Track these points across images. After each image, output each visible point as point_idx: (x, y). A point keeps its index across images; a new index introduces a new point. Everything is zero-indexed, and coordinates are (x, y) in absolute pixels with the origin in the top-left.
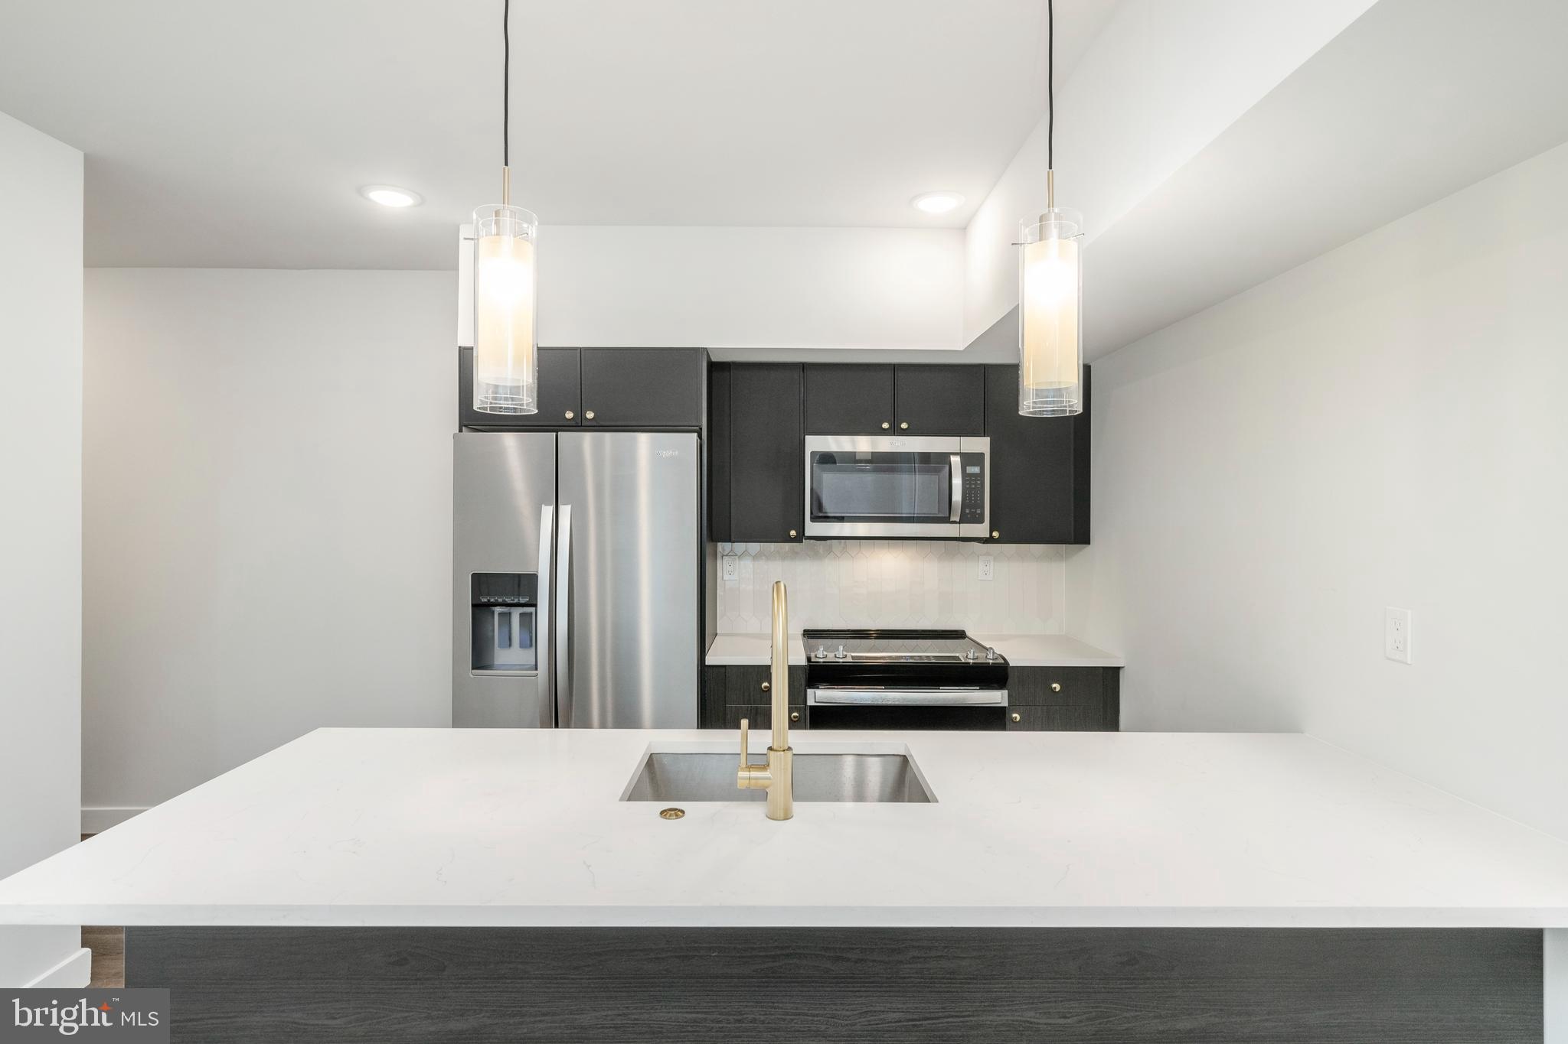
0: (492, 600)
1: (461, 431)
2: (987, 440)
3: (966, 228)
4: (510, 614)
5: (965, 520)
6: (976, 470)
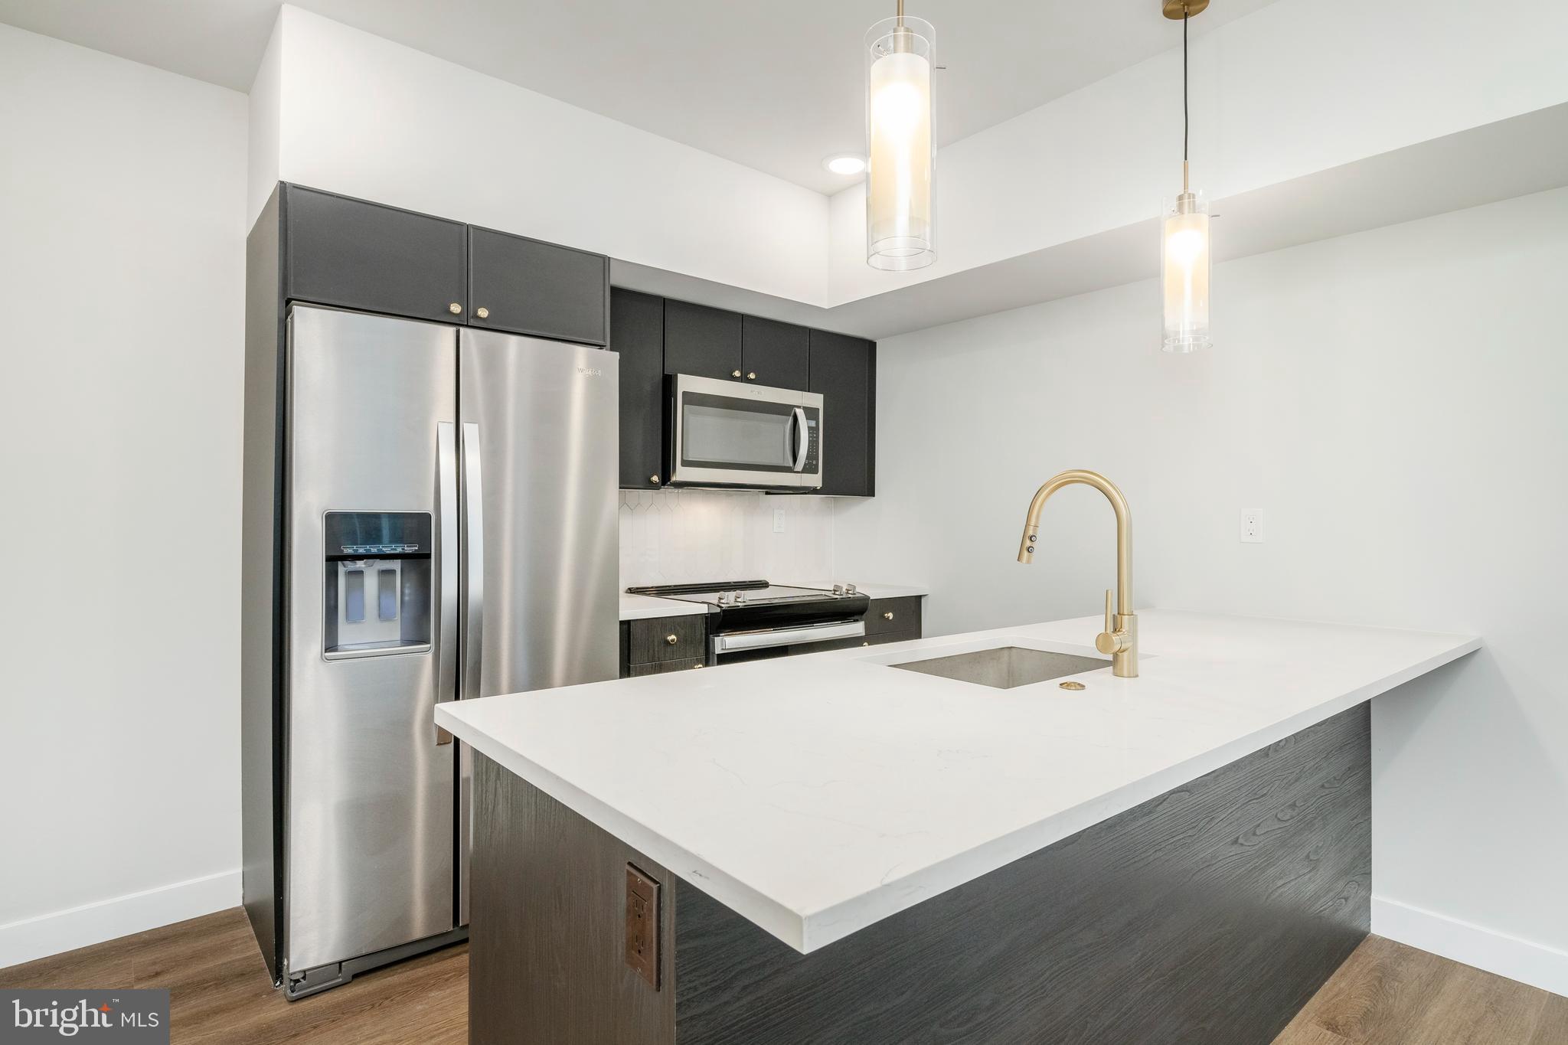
0: (361, 551)
2: (821, 396)
3: (832, 196)
4: (361, 572)
5: (805, 470)
6: (813, 424)
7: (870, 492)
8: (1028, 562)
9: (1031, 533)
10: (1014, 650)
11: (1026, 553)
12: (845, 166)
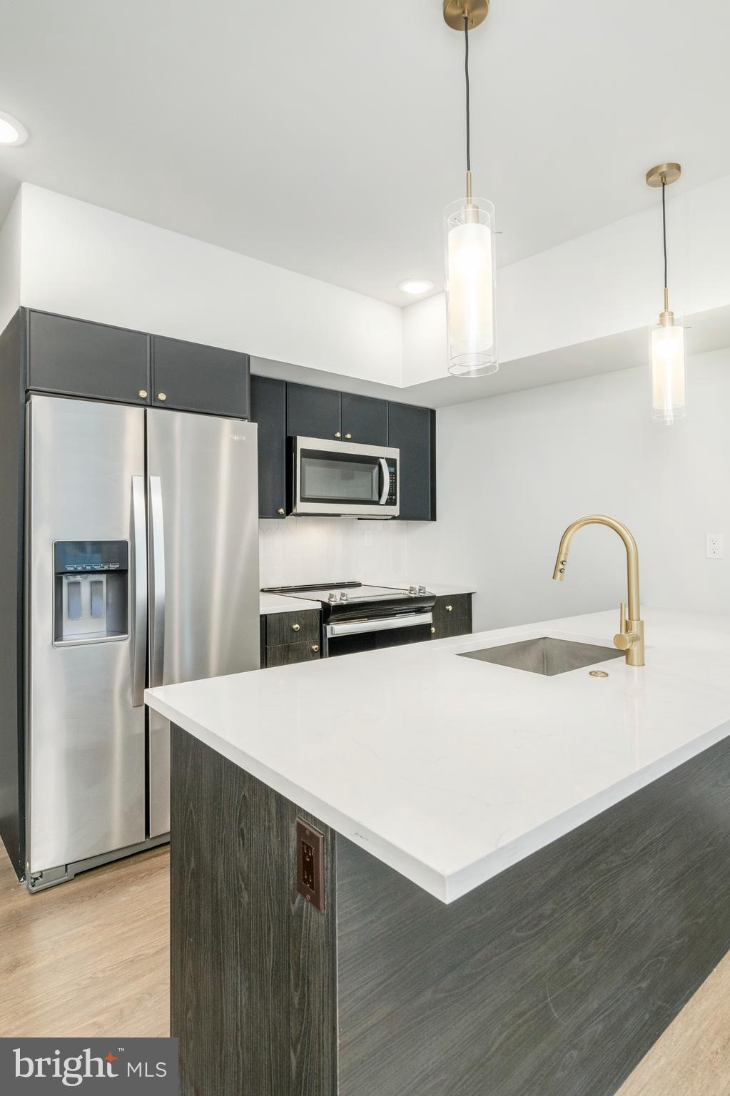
2: (398, 450)
3: (405, 307)
4: (79, 583)
5: (388, 503)
6: (392, 470)
7: (433, 518)
8: (561, 579)
9: (562, 559)
10: (547, 640)
11: (559, 573)
12: (415, 288)
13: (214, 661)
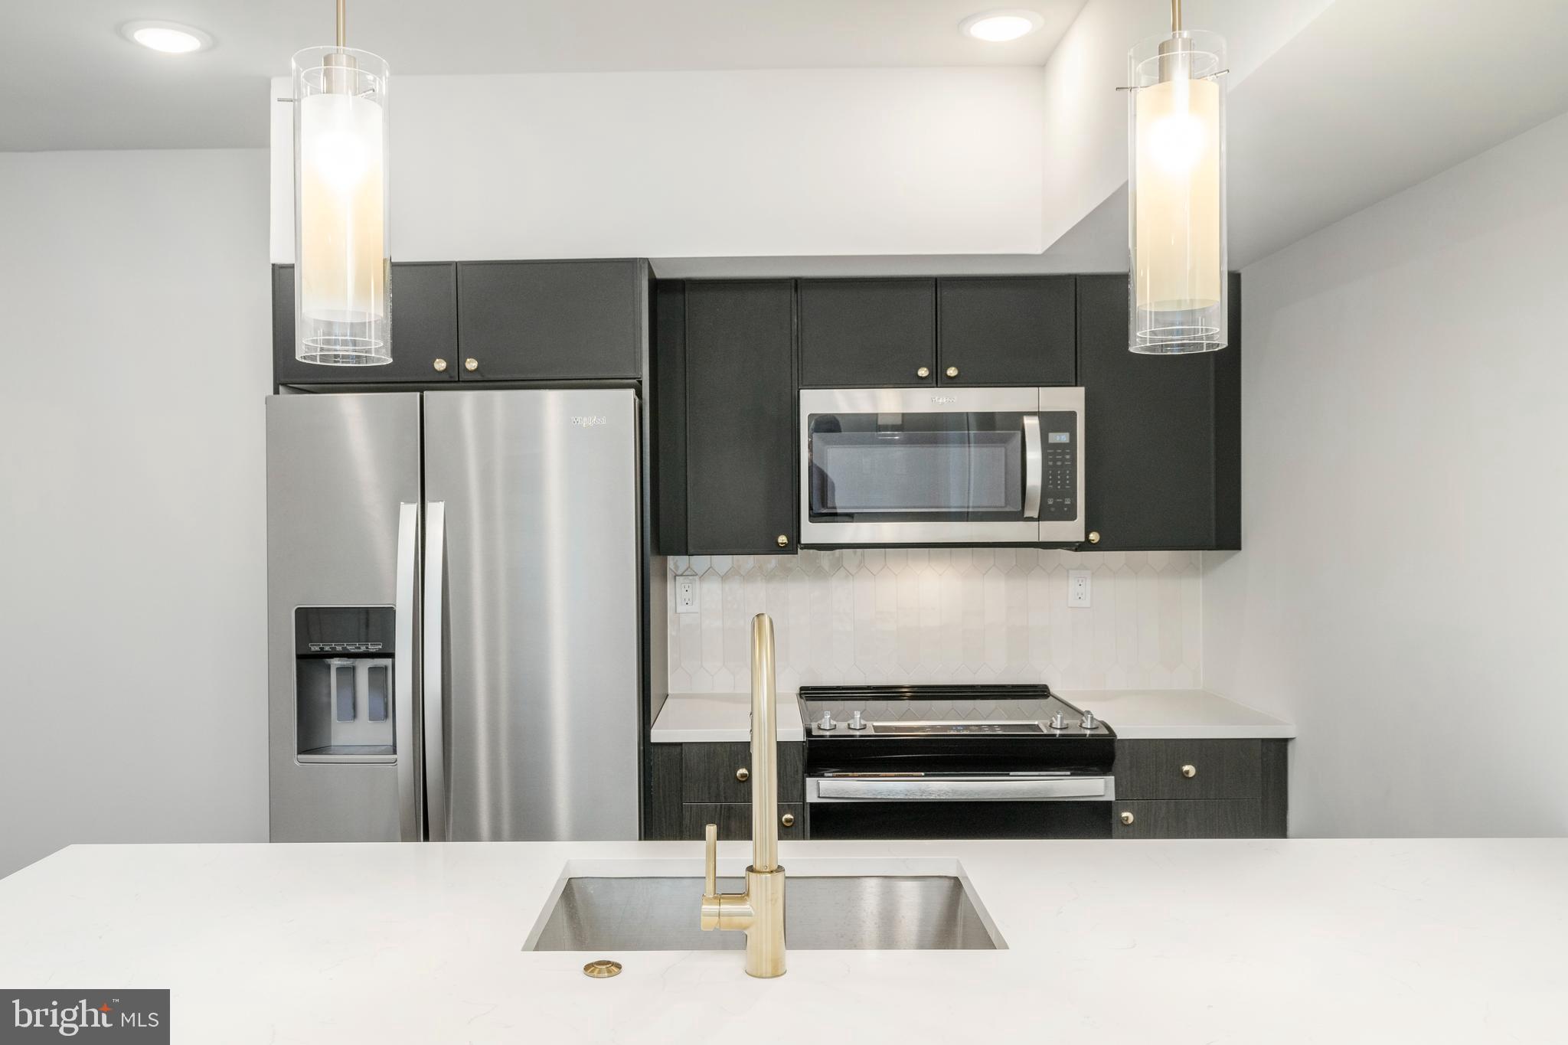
0: (327, 648)
1: (276, 392)
2: (1081, 391)
3: (1045, 65)
4: (353, 669)
5: (1047, 514)
6: (1060, 438)
13: (562, 807)
